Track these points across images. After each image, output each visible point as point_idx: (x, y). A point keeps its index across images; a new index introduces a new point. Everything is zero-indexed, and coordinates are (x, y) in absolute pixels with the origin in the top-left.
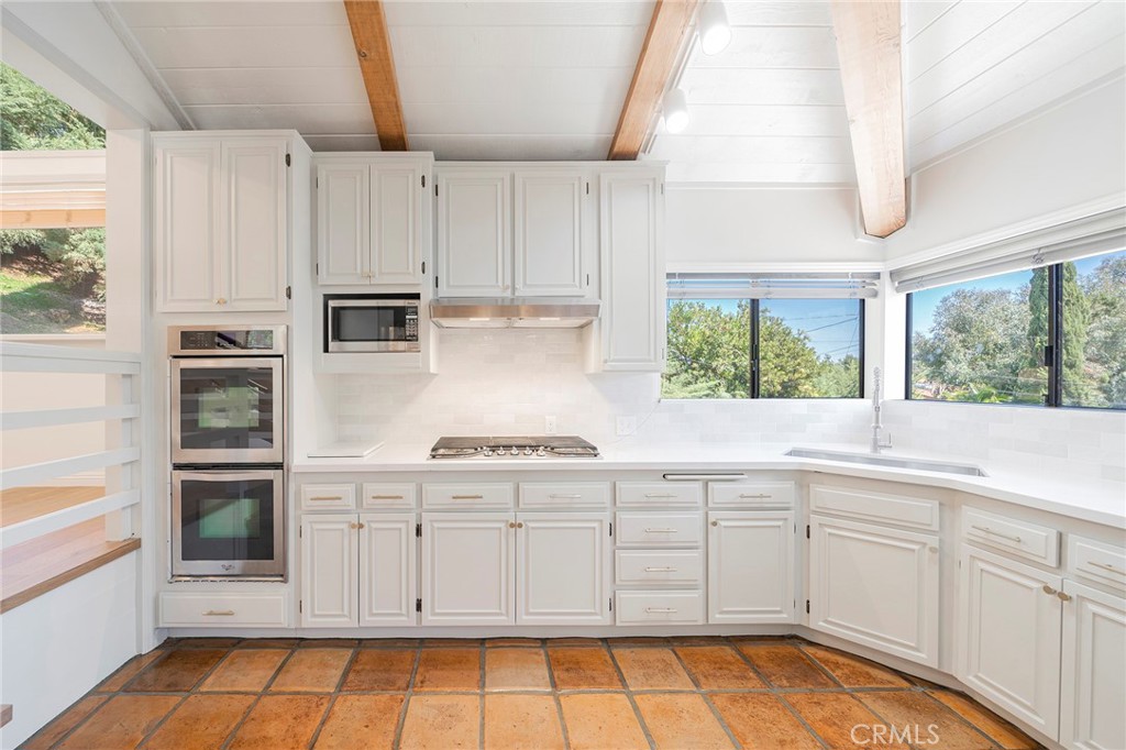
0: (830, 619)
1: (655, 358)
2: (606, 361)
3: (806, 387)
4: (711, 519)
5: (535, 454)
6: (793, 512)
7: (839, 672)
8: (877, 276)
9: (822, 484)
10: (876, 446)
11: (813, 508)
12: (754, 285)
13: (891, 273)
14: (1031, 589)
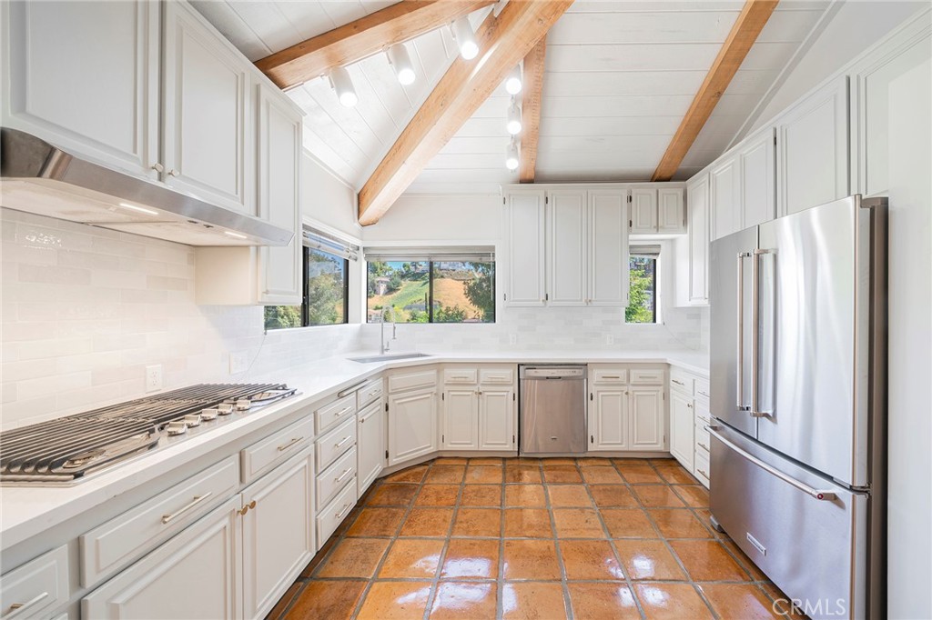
0: (398, 455)
1: (297, 292)
4: (359, 418)
6: (382, 397)
7: (410, 480)
8: (358, 248)
10: (383, 350)
11: (390, 391)
13: (364, 248)
14: (469, 395)
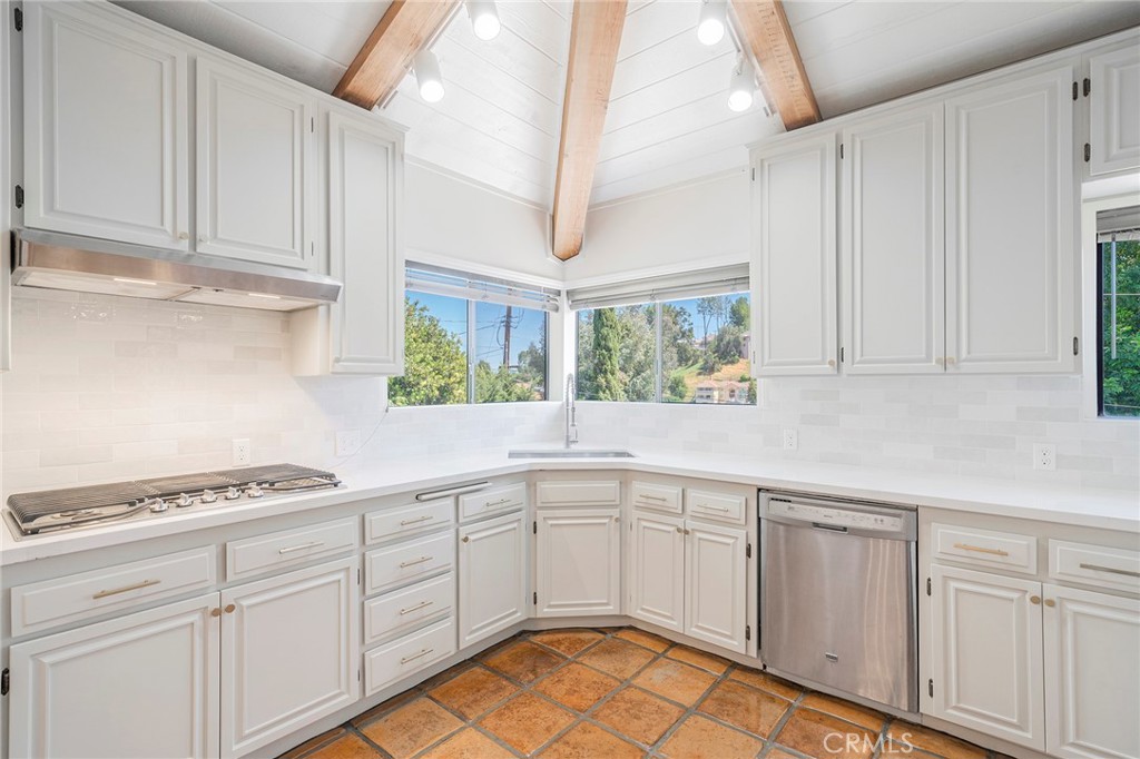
0: (552, 603)
1: (394, 359)
2: (337, 360)
3: (459, 391)
4: (462, 536)
5: (245, 495)
6: (524, 511)
7: (562, 648)
8: (558, 293)
9: (544, 480)
10: (568, 442)
11: (539, 504)
12: (471, 286)
13: (568, 292)
14: (669, 532)
